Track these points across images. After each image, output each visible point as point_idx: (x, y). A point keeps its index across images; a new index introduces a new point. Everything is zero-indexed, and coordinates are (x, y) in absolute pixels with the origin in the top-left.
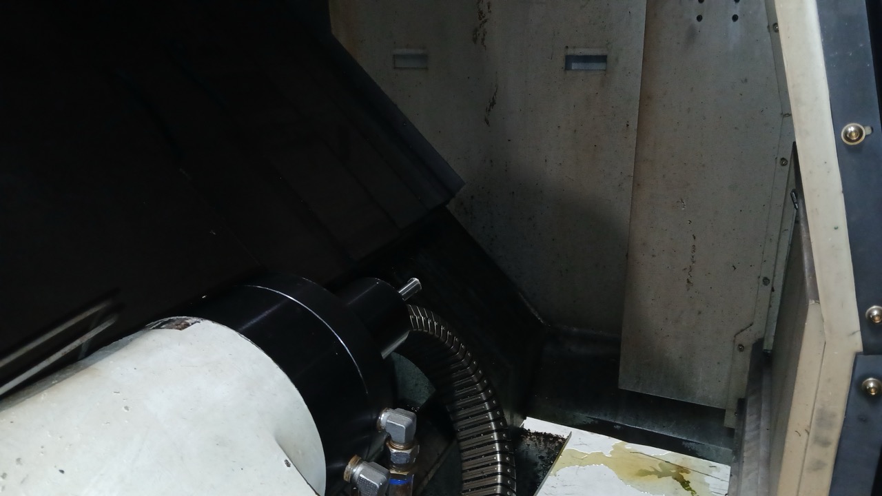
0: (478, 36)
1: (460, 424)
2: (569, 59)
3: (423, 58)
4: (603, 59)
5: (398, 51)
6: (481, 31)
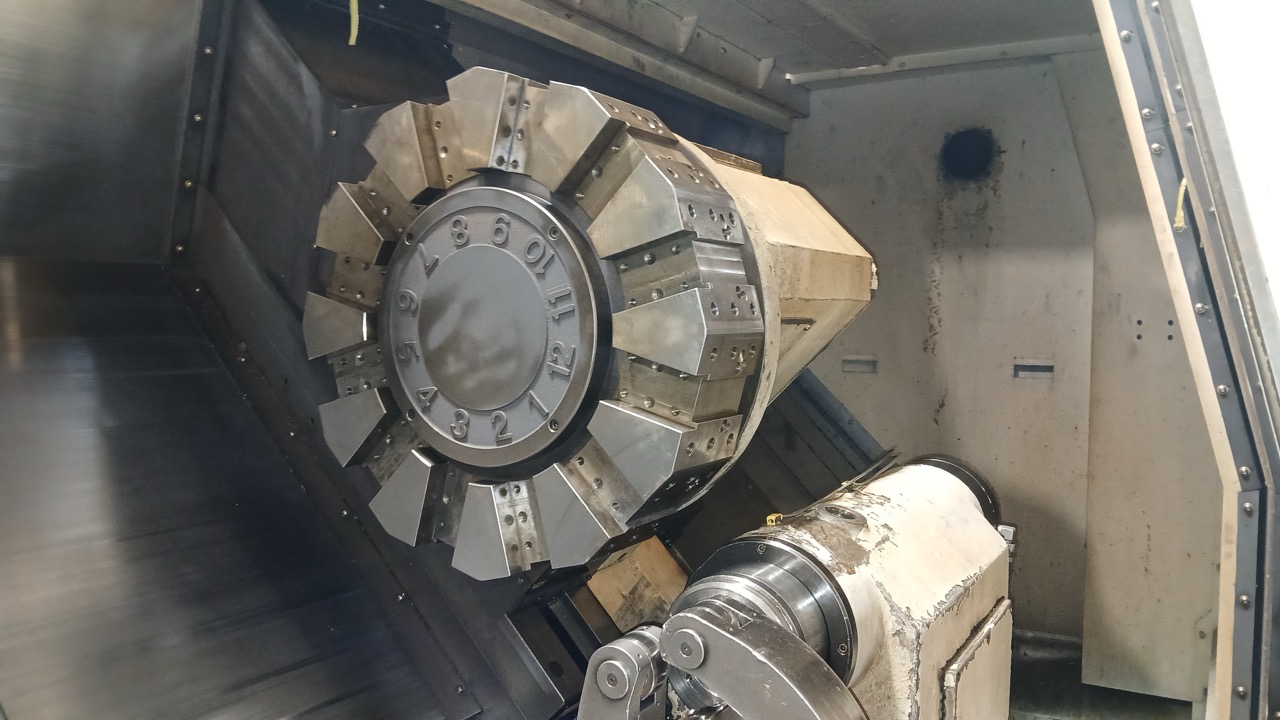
0: (927, 347)
2: (1018, 369)
3: (873, 363)
4: (1050, 369)
5: (849, 357)
6: (931, 342)
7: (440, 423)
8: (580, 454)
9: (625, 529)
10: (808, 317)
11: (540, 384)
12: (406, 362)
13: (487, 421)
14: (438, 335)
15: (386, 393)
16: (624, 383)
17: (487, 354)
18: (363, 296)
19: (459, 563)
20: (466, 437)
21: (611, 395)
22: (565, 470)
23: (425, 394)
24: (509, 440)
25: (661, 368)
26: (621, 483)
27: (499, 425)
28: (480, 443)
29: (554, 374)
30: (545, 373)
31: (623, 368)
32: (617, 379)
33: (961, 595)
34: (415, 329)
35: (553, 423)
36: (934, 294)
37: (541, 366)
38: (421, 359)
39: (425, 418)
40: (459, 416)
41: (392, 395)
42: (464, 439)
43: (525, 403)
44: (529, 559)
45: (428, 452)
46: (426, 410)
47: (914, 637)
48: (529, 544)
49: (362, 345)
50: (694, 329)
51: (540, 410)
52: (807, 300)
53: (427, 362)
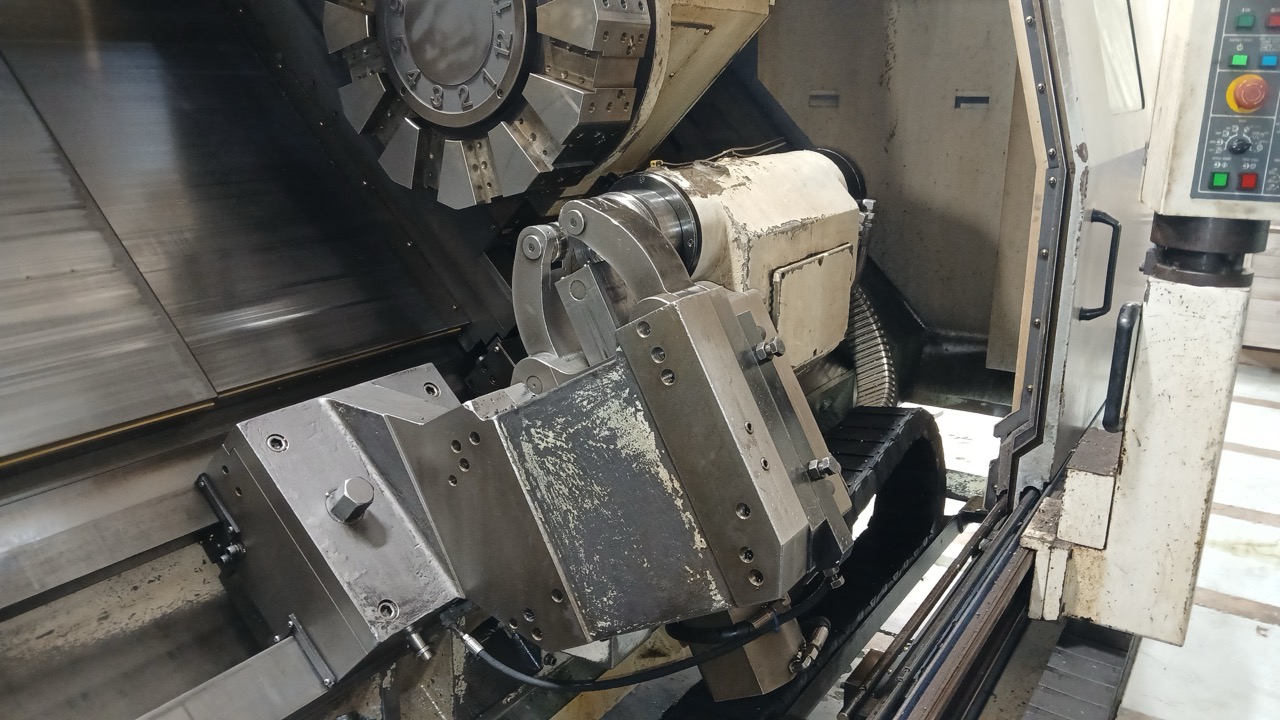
0: (883, 82)
1: (858, 355)
2: (959, 101)
3: (836, 98)
4: (985, 100)
5: (815, 93)
6: (887, 76)
7: (423, 97)
8: (519, 118)
9: (551, 169)
10: (708, 23)
11: (489, 64)
12: (398, 52)
13: (456, 93)
14: (419, 29)
15: (386, 78)
16: (548, 62)
17: (454, 41)
18: (365, 3)
19: (442, 198)
20: (441, 106)
21: (540, 71)
22: (511, 128)
23: (412, 75)
24: (471, 106)
25: (573, 48)
26: (549, 137)
27: (464, 96)
28: (451, 111)
29: (499, 55)
30: (493, 55)
31: (547, 48)
32: (543, 58)
33: (797, 226)
34: (403, 26)
35: (500, 92)
36: (891, 31)
37: (490, 49)
38: (408, 50)
39: (412, 93)
40: (436, 91)
41: (389, 78)
42: (440, 108)
43: (481, 78)
44: (489, 196)
45: (417, 120)
46: (413, 87)
47: (746, 241)
48: (489, 184)
49: (365, 42)
50: (590, 17)
51: (490, 83)
52: (702, 8)
53: (412, 49)
